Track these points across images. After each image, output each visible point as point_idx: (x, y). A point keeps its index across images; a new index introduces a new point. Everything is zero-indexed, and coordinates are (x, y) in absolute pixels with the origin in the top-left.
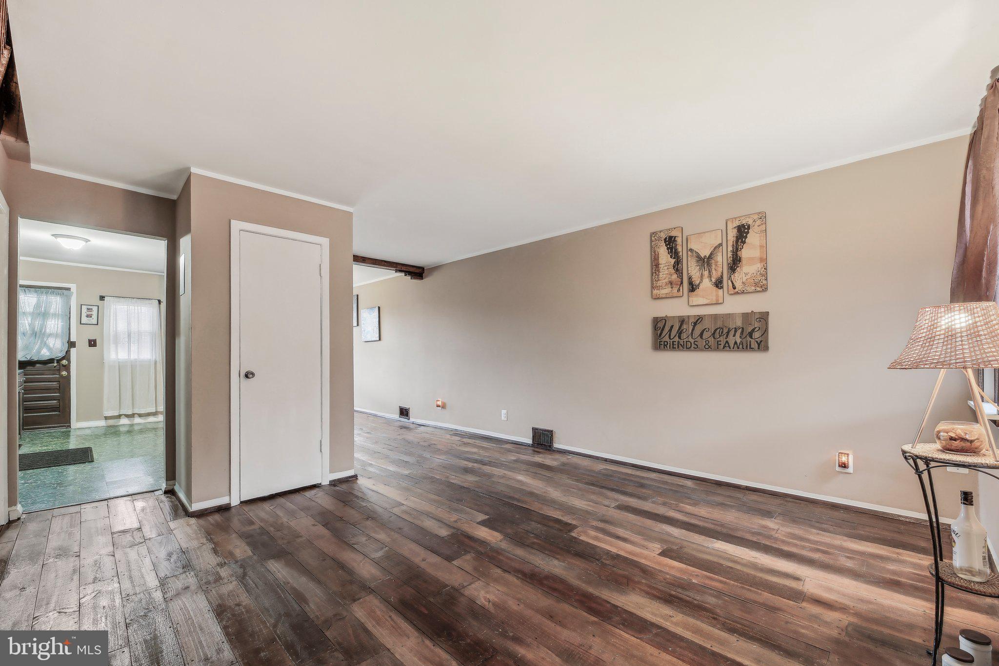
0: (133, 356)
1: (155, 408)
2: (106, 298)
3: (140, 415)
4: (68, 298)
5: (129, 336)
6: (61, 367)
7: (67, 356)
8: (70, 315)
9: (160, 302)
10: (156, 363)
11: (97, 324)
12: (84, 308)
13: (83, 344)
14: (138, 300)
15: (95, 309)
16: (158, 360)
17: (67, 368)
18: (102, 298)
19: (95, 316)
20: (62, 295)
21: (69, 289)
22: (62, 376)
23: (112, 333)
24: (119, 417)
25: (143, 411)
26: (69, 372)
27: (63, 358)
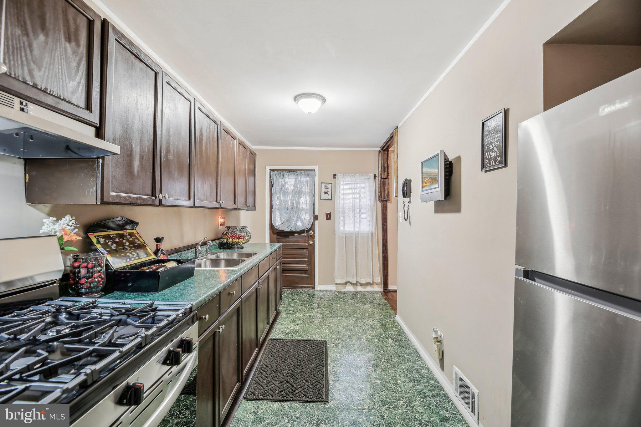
0: (357, 229)
1: (372, 279)
2: (337, 176)
3: (361, 284)
4: (313, 177)
5: (354, 210)
6: (310, 237)
7: (312, 228)
8: (314, 193)
9: (375, 175)
10: (372, 234)
11: (331, 200)
12: (323, 185)
13: (322, 217)
14: (360, 176)
15: (330, 186)
16: (374, 232)
17: (312, 237)
18: (335, 176)
19: (330, 193)
20: (309, 175)
21: (313, 170)
22: (309, 245)
23: (341, 207)
24: (346, 283)
25: (363, 282)
26: (314, 241)
27: (310, 229)
